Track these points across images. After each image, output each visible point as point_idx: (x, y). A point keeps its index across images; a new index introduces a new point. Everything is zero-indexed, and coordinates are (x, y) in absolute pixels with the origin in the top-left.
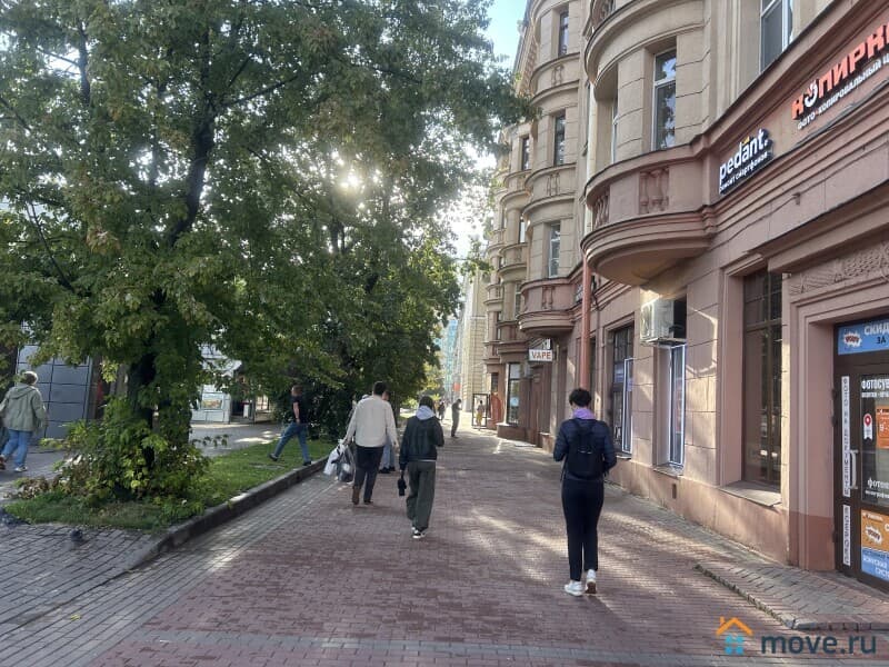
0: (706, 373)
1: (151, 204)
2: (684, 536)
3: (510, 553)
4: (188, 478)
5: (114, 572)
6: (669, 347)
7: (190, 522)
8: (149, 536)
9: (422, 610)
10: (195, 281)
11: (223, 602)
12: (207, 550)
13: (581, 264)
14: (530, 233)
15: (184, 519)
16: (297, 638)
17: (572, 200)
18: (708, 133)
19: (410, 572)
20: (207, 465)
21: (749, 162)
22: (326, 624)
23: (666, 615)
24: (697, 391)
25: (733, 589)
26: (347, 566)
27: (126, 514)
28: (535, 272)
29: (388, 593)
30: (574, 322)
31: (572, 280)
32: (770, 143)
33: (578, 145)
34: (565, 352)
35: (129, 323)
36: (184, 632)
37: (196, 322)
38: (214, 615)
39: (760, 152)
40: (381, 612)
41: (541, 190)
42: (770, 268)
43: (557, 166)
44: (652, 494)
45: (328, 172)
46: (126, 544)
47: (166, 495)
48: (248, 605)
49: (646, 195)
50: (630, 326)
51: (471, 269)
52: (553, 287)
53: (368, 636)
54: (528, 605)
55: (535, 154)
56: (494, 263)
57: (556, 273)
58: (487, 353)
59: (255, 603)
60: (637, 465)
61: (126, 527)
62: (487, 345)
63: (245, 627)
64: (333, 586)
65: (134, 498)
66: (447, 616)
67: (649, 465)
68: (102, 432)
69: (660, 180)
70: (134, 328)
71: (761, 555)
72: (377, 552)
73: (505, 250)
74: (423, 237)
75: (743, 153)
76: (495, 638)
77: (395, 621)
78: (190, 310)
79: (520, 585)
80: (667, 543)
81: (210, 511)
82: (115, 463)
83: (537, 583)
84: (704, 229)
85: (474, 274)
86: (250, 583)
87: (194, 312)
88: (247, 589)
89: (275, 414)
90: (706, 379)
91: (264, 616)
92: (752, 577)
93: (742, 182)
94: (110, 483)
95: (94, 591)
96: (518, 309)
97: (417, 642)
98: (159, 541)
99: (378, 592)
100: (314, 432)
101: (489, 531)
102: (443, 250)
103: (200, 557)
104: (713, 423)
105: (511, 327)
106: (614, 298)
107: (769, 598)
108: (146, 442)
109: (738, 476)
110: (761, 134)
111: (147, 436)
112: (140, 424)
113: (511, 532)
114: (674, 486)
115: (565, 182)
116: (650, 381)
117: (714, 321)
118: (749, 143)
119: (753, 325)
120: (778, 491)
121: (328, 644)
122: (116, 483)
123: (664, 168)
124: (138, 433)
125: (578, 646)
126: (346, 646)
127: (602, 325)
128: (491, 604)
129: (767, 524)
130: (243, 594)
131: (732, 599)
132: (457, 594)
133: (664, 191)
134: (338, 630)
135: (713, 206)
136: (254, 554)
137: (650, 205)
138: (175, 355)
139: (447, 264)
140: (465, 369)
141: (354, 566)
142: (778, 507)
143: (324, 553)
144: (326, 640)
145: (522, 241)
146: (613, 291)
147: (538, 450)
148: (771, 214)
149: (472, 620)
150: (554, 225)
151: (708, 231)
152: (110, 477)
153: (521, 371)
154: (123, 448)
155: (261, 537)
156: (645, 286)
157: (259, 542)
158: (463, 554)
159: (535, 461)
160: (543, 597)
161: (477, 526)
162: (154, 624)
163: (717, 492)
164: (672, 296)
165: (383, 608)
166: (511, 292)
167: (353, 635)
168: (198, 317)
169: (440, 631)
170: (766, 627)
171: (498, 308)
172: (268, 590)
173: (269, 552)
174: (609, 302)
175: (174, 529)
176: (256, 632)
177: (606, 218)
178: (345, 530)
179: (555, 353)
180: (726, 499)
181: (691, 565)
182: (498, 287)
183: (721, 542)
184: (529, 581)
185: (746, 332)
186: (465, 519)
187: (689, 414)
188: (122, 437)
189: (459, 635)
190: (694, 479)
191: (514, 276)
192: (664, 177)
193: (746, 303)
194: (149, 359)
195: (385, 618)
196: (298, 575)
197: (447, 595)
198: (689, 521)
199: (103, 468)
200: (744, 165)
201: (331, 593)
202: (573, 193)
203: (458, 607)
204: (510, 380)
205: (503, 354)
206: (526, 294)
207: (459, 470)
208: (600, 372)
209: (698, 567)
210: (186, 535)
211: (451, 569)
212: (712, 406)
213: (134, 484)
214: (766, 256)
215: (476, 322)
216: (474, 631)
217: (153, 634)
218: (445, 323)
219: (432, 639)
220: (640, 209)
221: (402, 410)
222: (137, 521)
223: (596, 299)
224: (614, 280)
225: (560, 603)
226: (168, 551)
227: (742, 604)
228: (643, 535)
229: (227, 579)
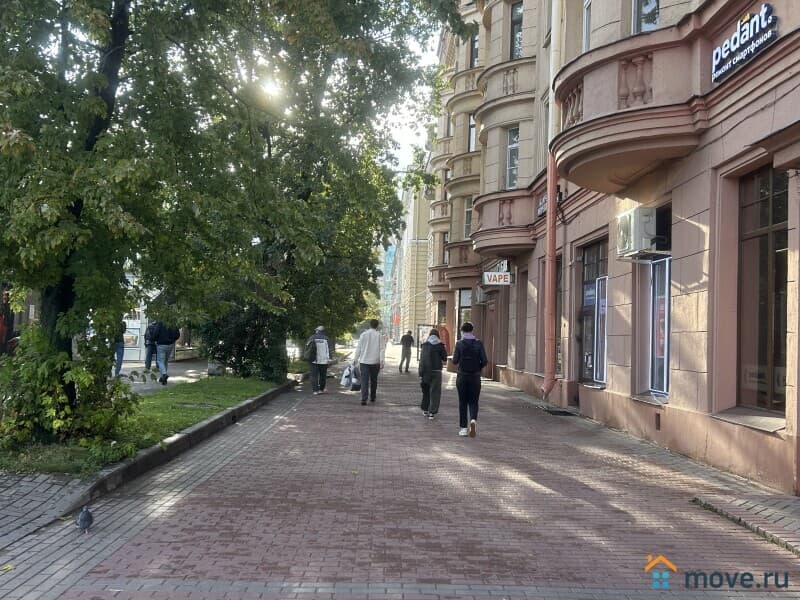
0: (695, 288)
1: (64, 101)
2: (674, 470)
3: (484, 491)
4: (116, 416)
5: (45, 520)
6: (649, 262)
7: (121, 466)
8: (78, 481)
9: (398, 552)
10: (122, 187)
11: (174, 549)
12: (144, 495)
13: (545, 172)
14: (483, 139)
15: (115, 462)
16: (264, 584)
17: (533, 99)
18: (700, 12)
19: (377, 512)
20: (137, 403)
21: (748, 43)
22: (293, 569)
23: (669, 550)
24: (684, 309)
25: (738, 522)
26: (305, 507)
27: (49, 458)
28: (491, 184)
29: (356, 534)
30: (535, 239)
31: (534, 191)
32: (775, 20)
33: (539, 36)
34: (526, 273)
35: (46, 238)
36: (134, 580)
37: (125, 235)
38: (165, 561)
39: (763, 31)
40: (352, 555)
41: (496, 88)
42: (776, 164)
43: (514, 61)
44: (632, 426)
45: (249, 74)
46: (54, 489)
47: (92, 436)
48: (203, 550)
49: (627, 86)
50: (604, 240)
51: (415, 182)
52: (512, 200)
53: (342, 579)
54: (514, 544)
55: (488, 48)
56: (439, 175)
57: (514, 185)
58: (431, 279)
59: (209, 549)
60: (612, 394)
61: (51, 471)
62: (432, 270)
63: (203, 573)
64: (293, 529)
65: (56, 440)
66: (426, 557)
67: (627, 394)
68: (17, 367)
69: (642, 69)
70: (53, 244)
71: (762, 486)
72: (335, 492)
73: (453, 161)
74: (361, 146)
75: (741, 33)
76: (485, 578)
77: (370, 563)
78: (117, 221)
79: (501, 523)
80: (656, 477)
81: (143, 453)
82: (33, 402)
83: (521, 521)
84: (694, 124)
85: (418, 189)
86: (200, 528)
87: (122, 224)
88: (198, 534)
89: (200, 349)
90: (695, 295)
91: (223, 562)
92: (758, 509)
93: (741, 67)
94: (28, 424)
95: (25, 539)
96: (468, 228)
97: (399, 585)
98: (90, 485)
99: (345, 534)
100: (245, 369)
101: (455, 468)
102: (381, 160)
103: (138, 502)
104: (704, 344)
105: (462, 248)
106: (584, 209)
107: (781, 530)
108: (68, 377)
109: (733, 402)
110: (764, 10)
111: (69, 369)
112: (59, 357)
113: (480, 468)
114: (658, 416)
115: (524, 77)
116: (628, 301)
117: (706, 229)
118: (749, 21)
119: (750, 232)
120: (783, 416)
121: (298, 589)
122: (35, 424)
123: (646, 55)
124: (58, 366)
125: (578, 585)
126: (320, 590)
127: (570, 239)
128: (473, 543)
129: (770, 452)
130: (194, 539)
131: (739, 533)
132: (433, 534)
133: (646, 82)
134: (307, 574)
135: (704, 97)
136: (197, 498)
137: (631, 98)
138: (97, 277)
139: (387, 176)
140: (406, 299)
141: (313, 507)
142: (783, 433)
143: (276, 495)
144: (297, 584)
145: (472, 149)
146: (582, 201)
147: (495, 384)
148: (775, 103)
149: (455, 561)
150: (512, 129)
151: (699, 126)
152: (28, 417)
153: (473, 298)
154: (41, 385)
155: (202, 480)
156: (622, 194)
157: (202, 485)
158: (432, 492)
159: (495, 396)
160: (529, 535)
161: (442, 464)
162: (99, 572)
163: (709, 419)
164: (653, 203)
165: (354, 550)
166: (461, 209)
167: (326, 580)
168: (127, 229)
169: (422, 573)
170: (782, 561)
171: (445, 227)
172: (221, 535)
173: (215, 495)
174: (577, 214)
175: (105, 473)
176: (216, 578)
177: (579, 115)
178: (297, 470)
179: (513, 275)
180: (720, 427)
181: (687, 499)
182: (444, 203)
183: (714, 474)
184: (511, 519)
185: (742, 240)
186: (426, 457)
187: (675, 336)
188: (40, 371)
189: (446, 577)
190: (682, 406)
191: (464, 190)
192: (647, 64)
193: (742, 208)
194: (68, 282)
195: (358, 560)
196: (252, 518)
197: (422, 535)
198: (678, 454)
199: (19, 408)
200: (742, 47)
201: (293, 535)
202: (532, 91)
203: (437, 547)
204: (460, 308)
205: (452, 279)
206: (480, 209)
207: (410, 405)
208: (567, 293)
209: (695, 501)
210: (119, 479)
211: (423, 508)
212: (703, 324)
213: (57, 424)
214: (773, 149)
215: (418, 247)
216: (459, 572)
217: (101, 583)
218: (387, 245)
219: (414, 581)
220: (619, 103)
221: (337, 346)
222: (63, 464)
223: (563, 212)
224: (586, 187)
225: (550, 541)
226: (101, 497)
227: (751, 537)
228: (627, 469)
229: (173, 524)
